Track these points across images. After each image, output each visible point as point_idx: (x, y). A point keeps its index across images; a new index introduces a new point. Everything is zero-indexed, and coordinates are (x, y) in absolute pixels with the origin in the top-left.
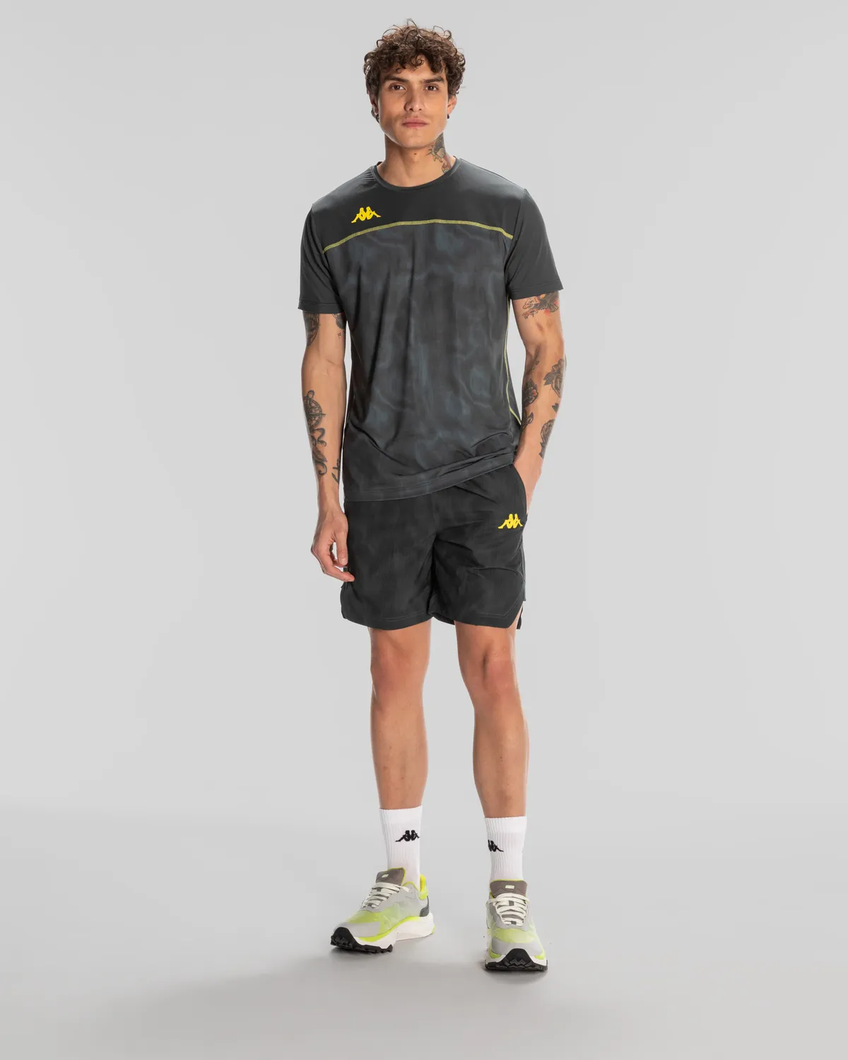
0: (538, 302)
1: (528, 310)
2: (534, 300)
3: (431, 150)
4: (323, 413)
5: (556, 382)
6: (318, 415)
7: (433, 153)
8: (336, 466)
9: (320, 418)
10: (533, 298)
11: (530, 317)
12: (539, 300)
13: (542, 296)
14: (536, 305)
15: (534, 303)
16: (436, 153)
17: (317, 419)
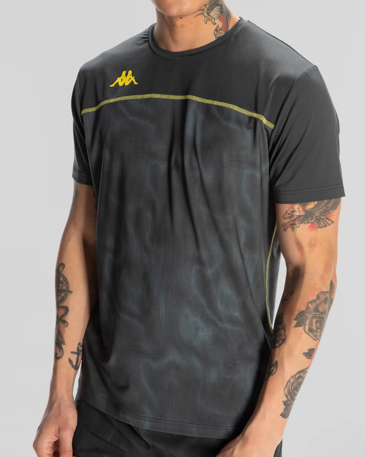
0: (302, 213)
1: (287, 221)
2: (298, 209)
3: (203, 10)
4: (70, 290)
5: (311, 322)
6: (65, 291)
7: (205, 14)
8: (76, 351)
9: (66, 295)
10: (297, 207)
11: (289, 230)
12: (304, 210)
13: (311, 206)
14: (300, 216)
15: (297, 214)
16: (208, 14)
17: (63, 295)
